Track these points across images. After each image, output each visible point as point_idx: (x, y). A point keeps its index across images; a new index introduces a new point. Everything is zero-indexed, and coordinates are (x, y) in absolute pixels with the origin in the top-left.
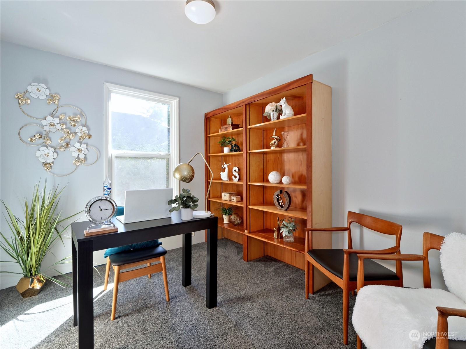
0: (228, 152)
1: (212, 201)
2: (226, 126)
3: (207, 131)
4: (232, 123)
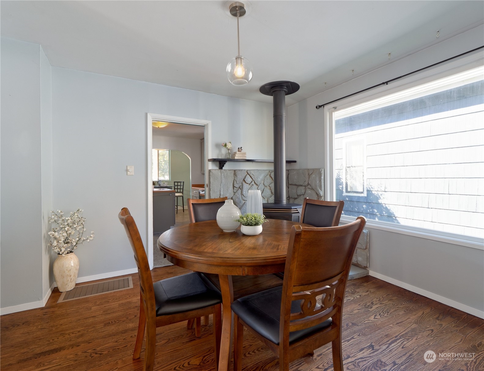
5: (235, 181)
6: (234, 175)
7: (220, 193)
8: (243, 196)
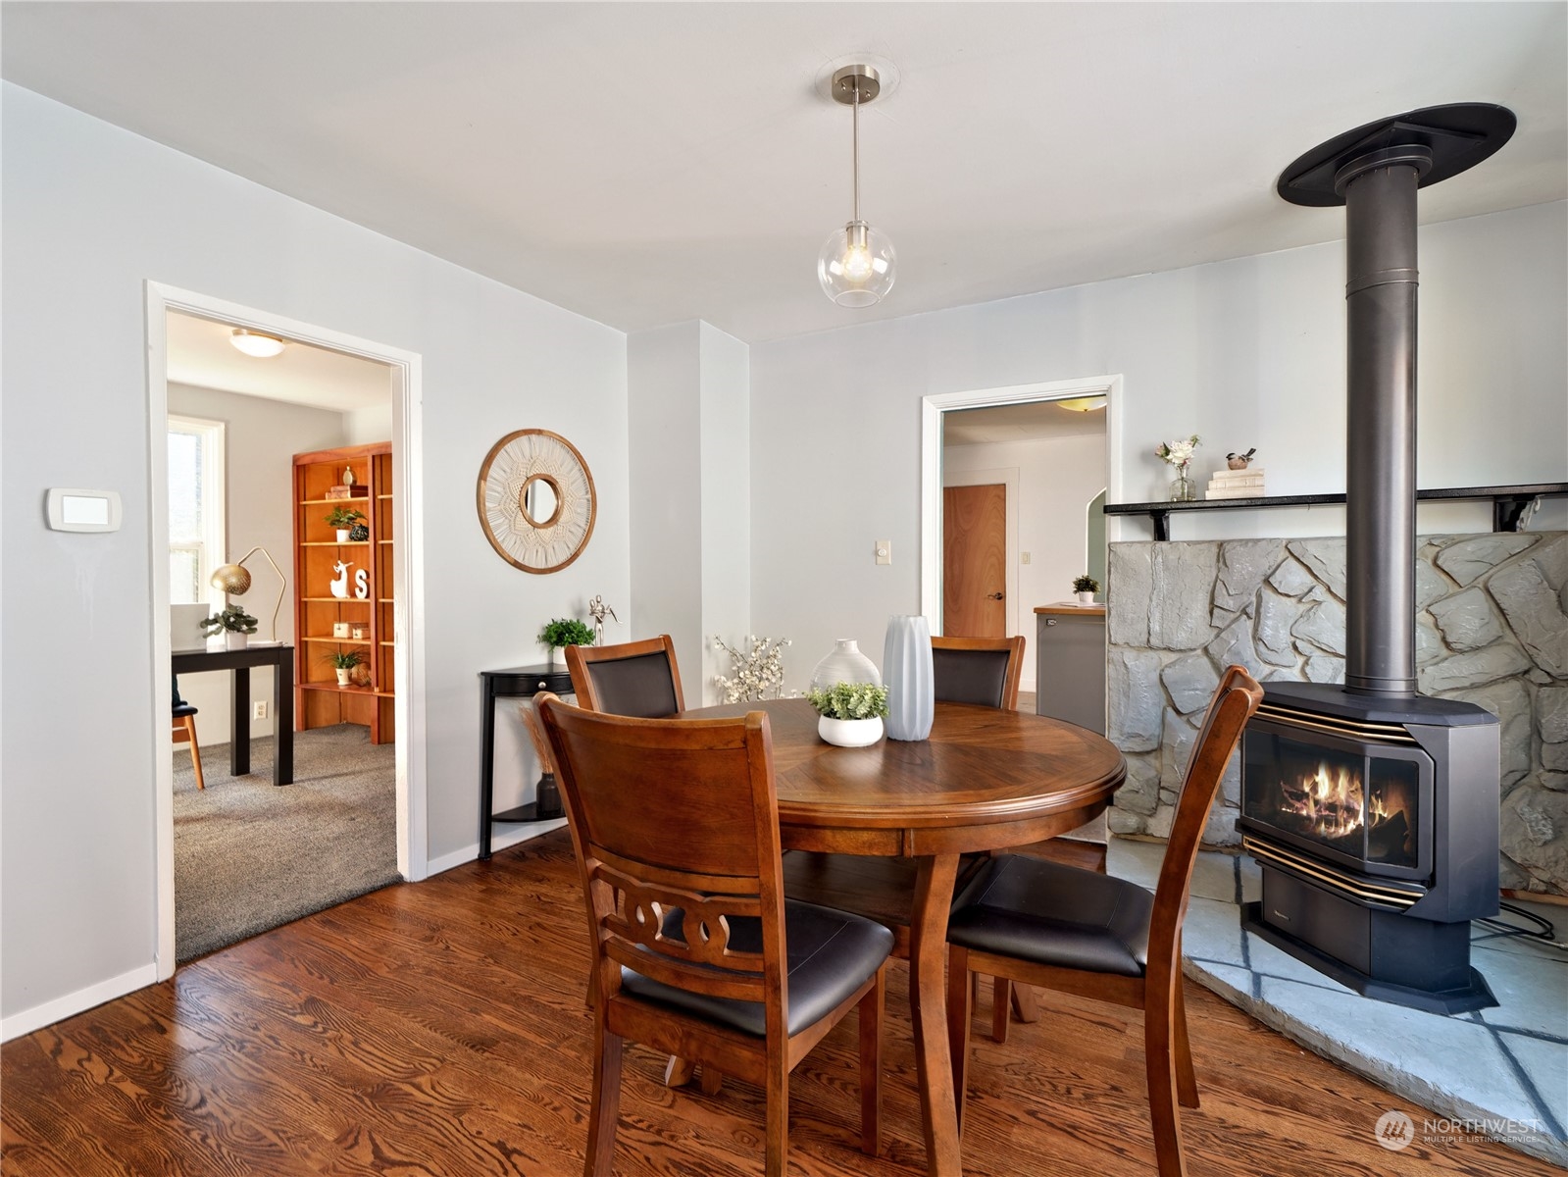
0: (347, 541)
1: (313, 642)
2: (339, 488)
3: (300, 493)
4: (355, 482)
5: (1219, 583)
6: (1218, 561)
7: (1149, 626)
8: (1262, 648)
